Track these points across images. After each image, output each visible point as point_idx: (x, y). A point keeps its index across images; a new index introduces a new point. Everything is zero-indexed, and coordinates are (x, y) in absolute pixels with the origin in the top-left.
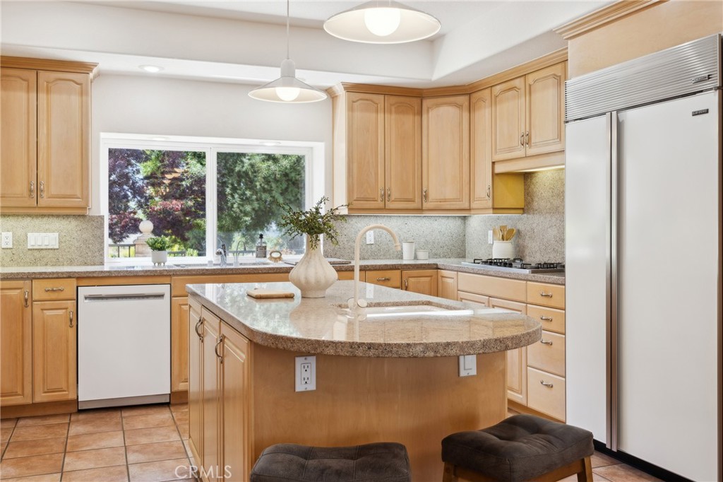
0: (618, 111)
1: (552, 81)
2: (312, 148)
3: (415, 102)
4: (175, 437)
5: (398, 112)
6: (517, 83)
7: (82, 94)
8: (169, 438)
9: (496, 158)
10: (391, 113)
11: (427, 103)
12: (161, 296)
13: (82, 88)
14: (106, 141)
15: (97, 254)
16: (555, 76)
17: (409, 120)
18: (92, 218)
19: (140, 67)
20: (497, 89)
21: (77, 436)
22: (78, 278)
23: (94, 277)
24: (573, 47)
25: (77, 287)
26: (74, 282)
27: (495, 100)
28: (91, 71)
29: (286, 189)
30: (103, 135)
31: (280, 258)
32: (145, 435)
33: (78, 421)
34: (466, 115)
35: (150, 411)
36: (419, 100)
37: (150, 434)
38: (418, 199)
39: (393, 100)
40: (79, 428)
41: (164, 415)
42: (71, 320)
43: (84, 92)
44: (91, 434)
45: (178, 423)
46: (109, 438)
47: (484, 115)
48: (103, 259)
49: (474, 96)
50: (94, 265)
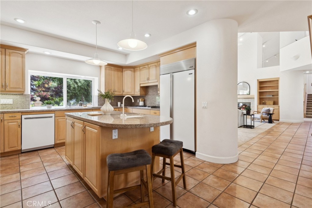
0: (173, 73)
1: (154, 66)
2: (94, 79)
3: (121, 69)
4: (58, 156)
5: (117, 71)
6: (146, 66)
7: (22, 57)
8: (56, 157)
9: (141, 83)
10: (115, 71)
11: (124, 70)
12: (51, 117)
13: (22, 56)
14: (30, 73)
15: (27, 106)
16: (155, 65)
17: (120, 73)
18: (26, 95)
19: (43, 52)
20: (141, 67)
21: (23, 160)
22: (22, 113)
23: (28, 112)
24: (162, 59)
25: (22, 115)
26: (20, 114)
27: (140, 70)
28: (26, 51)
29: (80, 90)
30: (29, 71)
31: (86, 106)
32: (48, 157)
33: (22, 156)
34: (133, 73)
35: (47, 150)
36: (122, 69)
37: (50, 157)
38: (122, 92)
39: (116, 68)
40: (23, 158)
41: (53, 151)
42: (19, 126)
43: (23, 57)
44: (28, 159)
45: (58, 152)
46: (36, 160)
47: (138, 73)
48: (29, 107)
49: (135, 69)
50: (26, 109)
